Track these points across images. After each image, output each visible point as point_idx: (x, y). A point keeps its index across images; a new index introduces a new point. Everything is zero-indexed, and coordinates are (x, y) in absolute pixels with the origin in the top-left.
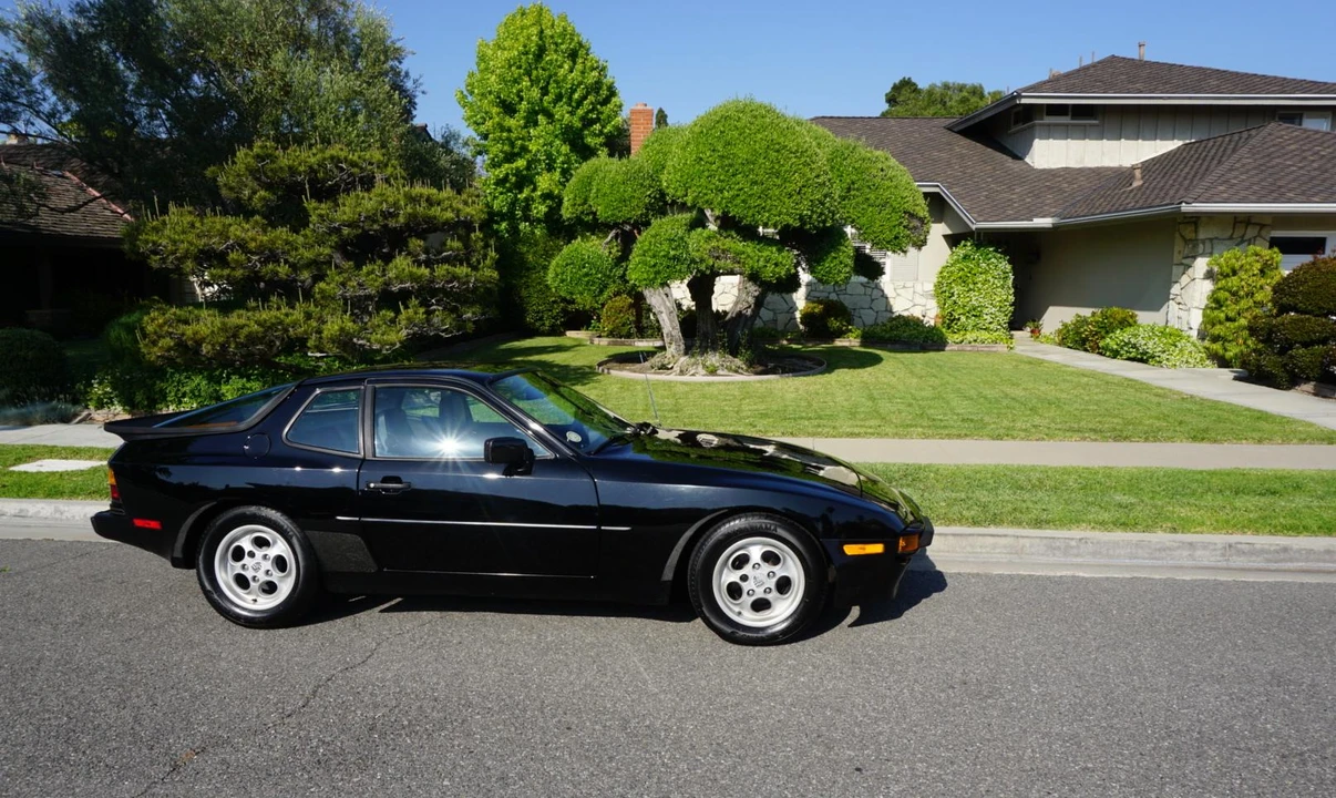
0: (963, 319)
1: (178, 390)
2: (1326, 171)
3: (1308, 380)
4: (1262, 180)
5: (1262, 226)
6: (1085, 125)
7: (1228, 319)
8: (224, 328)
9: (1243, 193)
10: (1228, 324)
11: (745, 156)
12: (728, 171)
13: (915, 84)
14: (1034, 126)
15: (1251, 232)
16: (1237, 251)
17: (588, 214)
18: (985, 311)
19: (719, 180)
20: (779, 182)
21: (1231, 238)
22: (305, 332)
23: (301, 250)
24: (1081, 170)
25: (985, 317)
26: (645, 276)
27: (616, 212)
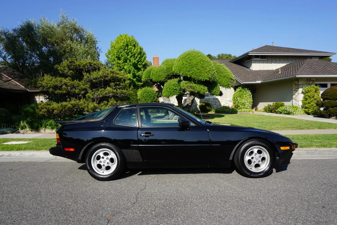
1: (46, 124)
2: (325, 68)
3: (334, 116)
4: (312, 70)
5: (313, 81)
6: (264, 60)
7: (309, 103)
8: (62, 106)
9: (309, 73)
10: (309, 104)
11: (195, 63)
12: (191, 66)
13: (211, 56)
14: (252, 60)
15: (311, 82)
16: (309, 87)
17: (149, 80)
19: (189, 69)
20: (204, 69)
21: (306, 84)
22: (84, 106)
23: (82, 86)
24: (264, 71)
25: (246, 105)
26: (168, 94)
27: (158, 79)
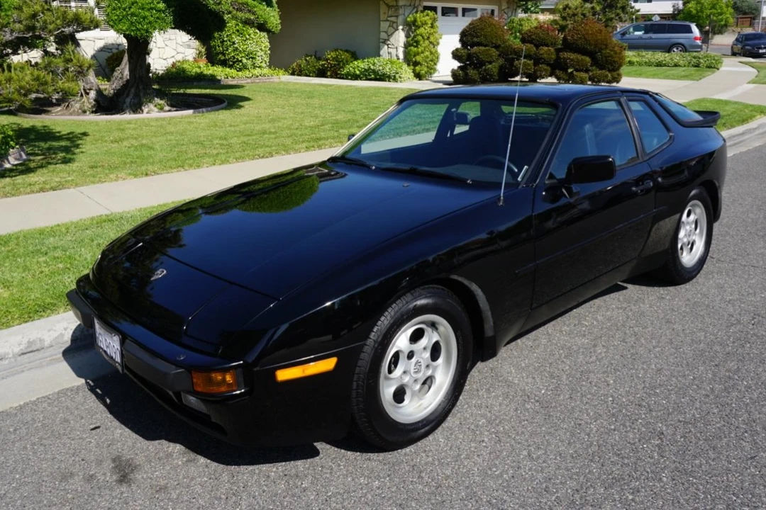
0: (244, 61)
18: (259, 54)
21: (410, 5)
25: (258, 58)
